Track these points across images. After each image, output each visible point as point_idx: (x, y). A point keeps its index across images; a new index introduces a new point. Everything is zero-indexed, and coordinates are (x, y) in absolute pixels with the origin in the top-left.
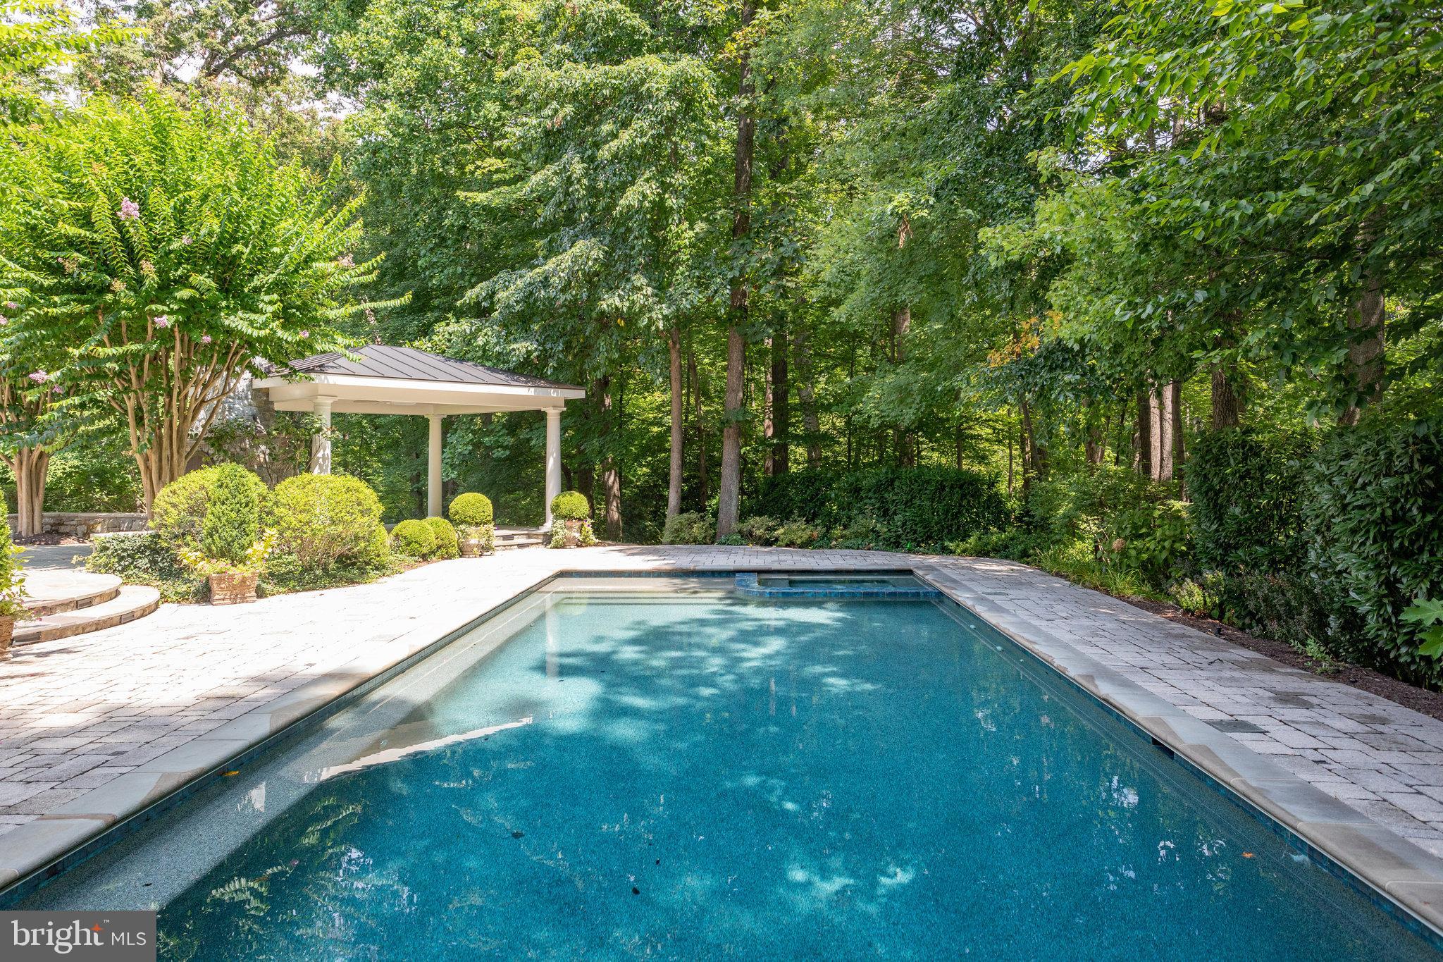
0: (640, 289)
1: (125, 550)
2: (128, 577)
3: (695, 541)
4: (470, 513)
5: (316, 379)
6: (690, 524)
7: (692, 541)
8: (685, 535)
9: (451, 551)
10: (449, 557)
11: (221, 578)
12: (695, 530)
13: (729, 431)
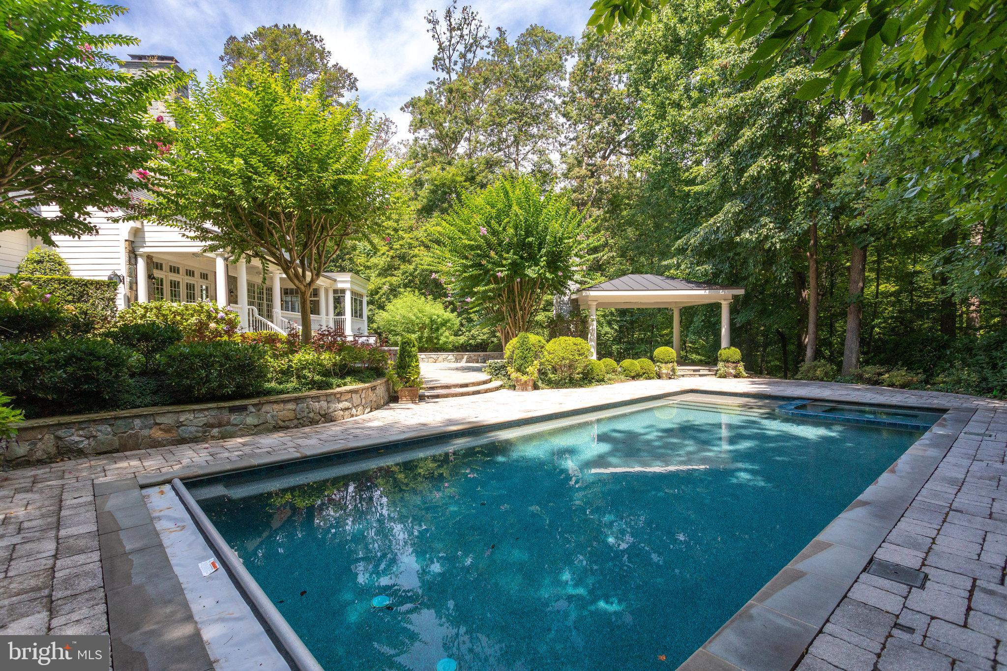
0: (765, 225)
1: (497, 367)
3: (817, 379)
4: (662, 357)
5: (584, 293)
6: (815, 368)
7: (815, 378)
8: (810, 375)
9: (652, 375)
10: (650, 378)
11: (517, 380)
12: (818, 372)
13: (851, 309)
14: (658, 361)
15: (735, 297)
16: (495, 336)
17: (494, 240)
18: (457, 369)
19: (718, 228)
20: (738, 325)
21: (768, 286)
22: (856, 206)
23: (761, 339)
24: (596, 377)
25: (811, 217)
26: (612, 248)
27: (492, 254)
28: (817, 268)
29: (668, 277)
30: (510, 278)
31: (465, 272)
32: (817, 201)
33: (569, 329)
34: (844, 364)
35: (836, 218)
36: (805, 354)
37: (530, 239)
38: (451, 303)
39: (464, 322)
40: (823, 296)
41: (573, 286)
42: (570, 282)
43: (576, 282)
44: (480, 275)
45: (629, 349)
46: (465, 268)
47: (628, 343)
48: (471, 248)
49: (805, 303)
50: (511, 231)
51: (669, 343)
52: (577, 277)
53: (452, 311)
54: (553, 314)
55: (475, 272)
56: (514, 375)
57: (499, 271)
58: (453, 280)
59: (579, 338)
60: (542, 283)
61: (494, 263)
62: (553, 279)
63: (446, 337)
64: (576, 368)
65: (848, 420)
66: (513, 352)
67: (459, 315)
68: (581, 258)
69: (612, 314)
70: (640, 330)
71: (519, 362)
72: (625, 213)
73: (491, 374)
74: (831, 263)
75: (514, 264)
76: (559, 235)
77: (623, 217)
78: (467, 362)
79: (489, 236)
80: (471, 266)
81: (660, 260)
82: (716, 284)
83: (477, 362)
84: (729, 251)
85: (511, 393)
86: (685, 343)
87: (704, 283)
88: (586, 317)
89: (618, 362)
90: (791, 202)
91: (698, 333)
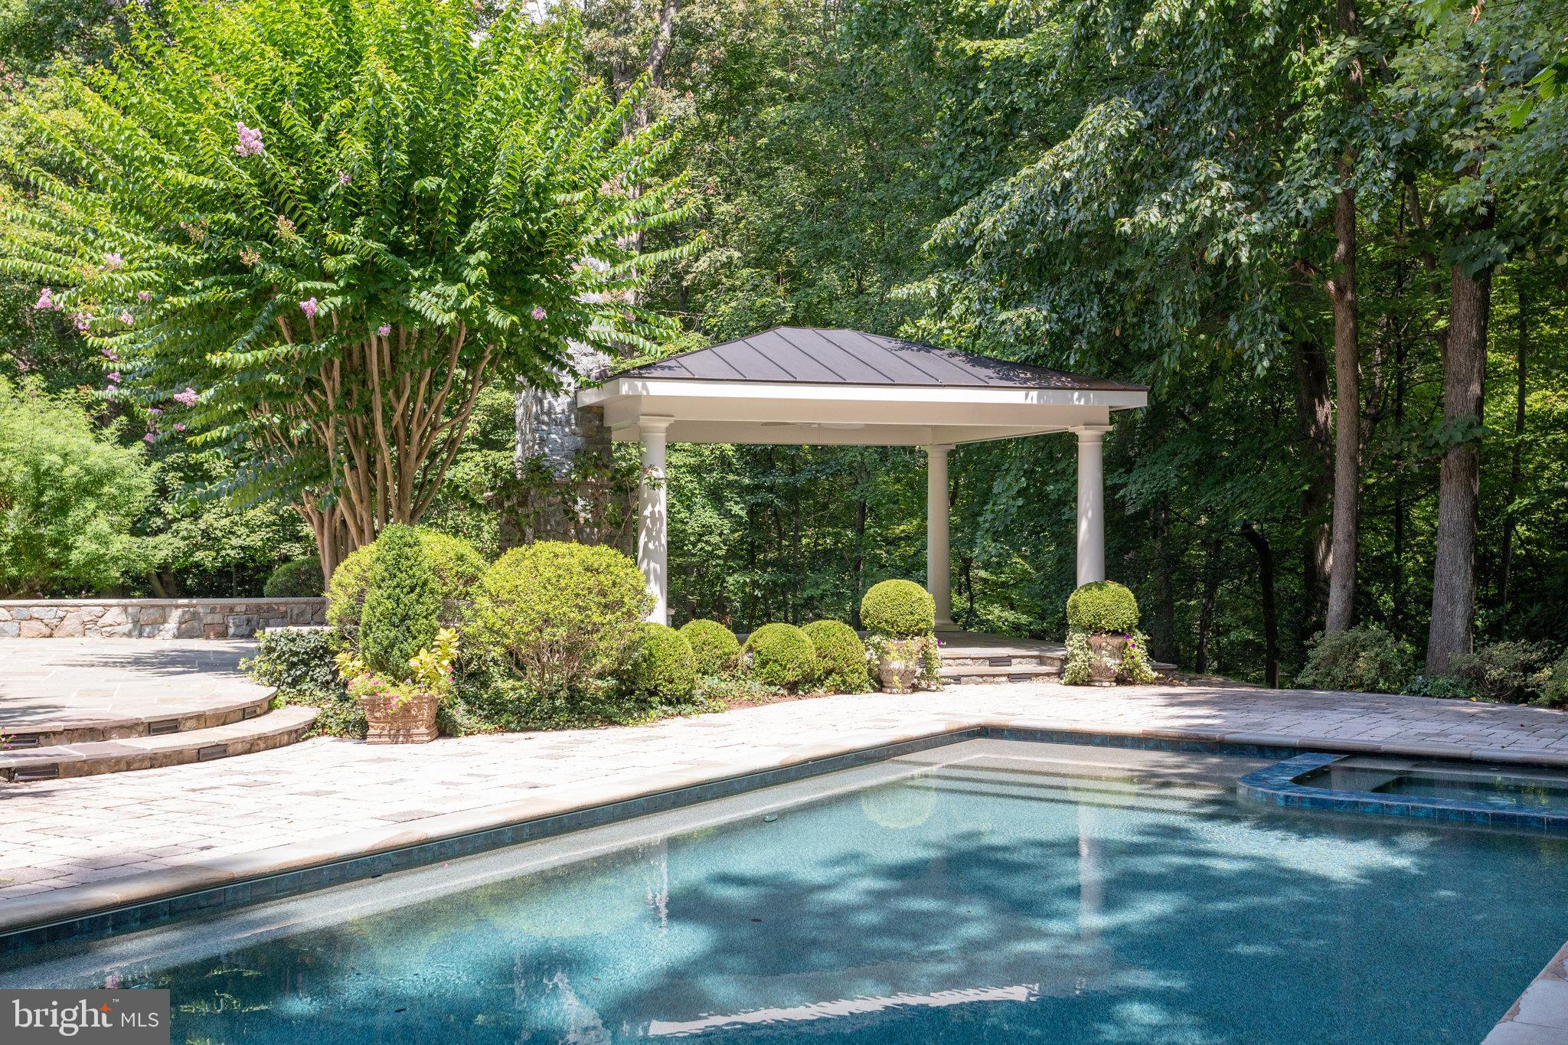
0: (1206, 186)
1: (297, 654)
2: (301, 693)
4: (887, 615)
5: (625, 387)
6: (1353, 651)
7: (1352, 684)
8: (1339, 673)
9: (854, 679)
10: (848, 689)
11: (374, 702)
12: (1361, 663)
13: (1451, 464)
14: (875, 630)
15: (1121, 417)
16: (297, 538)
17: (290, 177)
18: (138, 662)
19: (1066, 185)
20: (1130, 510)
21: (1217, 385)
22: (1458, 144)
23: (1197, 555)
24: (663, 690)
25: (1336, 170)
26: (725, 232)
27: (285, 228)
28: (1356, 333)
29: (909, 342)
30: (355, 320)
31: (176, 291)
32: (1353, 121)
33: (571, 515)
34: (1433, 636)
35: (1406, 177)
36: (1325, 605)
37: (430, 183)
38: (121, 408)
39: (173, 480)
40: (1375, 419)
41: (584, 358)
42: (573, 347)
43: (598, 345)
44: (236, 304)
45: (785, 588)
46: (177, 277)
47: (780, 564)
48: (204, 201)
49: (1325, 437)
50: (357, 148)
51: (913, 569)
52: (601, 328)
53: (126, 439)
54: (514, 456)
55: (214, 295)
56: (360, 685)
57: (308, 294)
58: (126, 318)
59: (603, 548)
60: (470, 343)
61: (290, 264)
62: (512, 331)
63: (99, 538)
64: (591, 657)
65: (1443, 816)
66: (360, 597)
67: (154, 453)
68: (614, 262)
69: (724, 462)
70: (819, 522)
71: (385, 633)
72: (770, 114)
73: (275, 679)
74: (1395, 318)
75: (368, 269)
76: (537, 174)
77: (762, 126)
78: (180, 635)
79: (274, 163)
80: (201, 270)
81: (888, 283)
82: (1061, 370)
83: (223, 635)
84: (1102, 263)
85: (350, 748)
86: (966, 565)
87: (1024, 365)
88: (631, 470)
89: (741, 630)
90: (1280, 117)
91: (1003, 534)
